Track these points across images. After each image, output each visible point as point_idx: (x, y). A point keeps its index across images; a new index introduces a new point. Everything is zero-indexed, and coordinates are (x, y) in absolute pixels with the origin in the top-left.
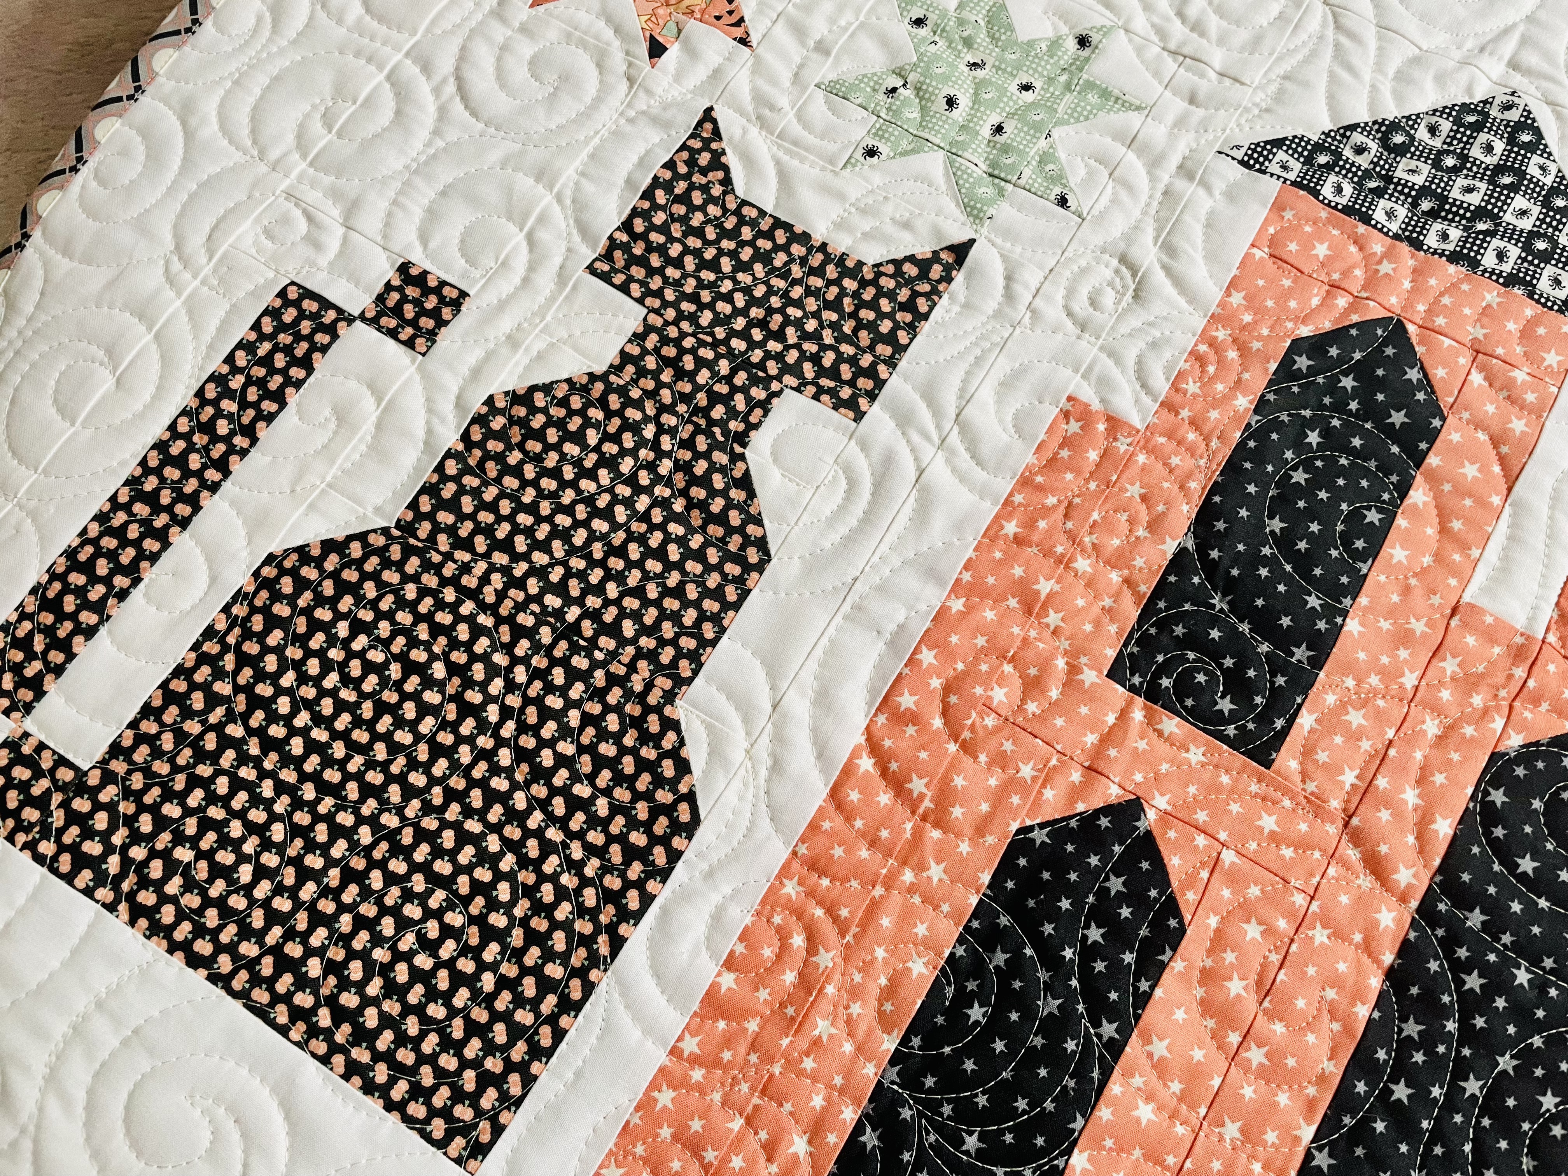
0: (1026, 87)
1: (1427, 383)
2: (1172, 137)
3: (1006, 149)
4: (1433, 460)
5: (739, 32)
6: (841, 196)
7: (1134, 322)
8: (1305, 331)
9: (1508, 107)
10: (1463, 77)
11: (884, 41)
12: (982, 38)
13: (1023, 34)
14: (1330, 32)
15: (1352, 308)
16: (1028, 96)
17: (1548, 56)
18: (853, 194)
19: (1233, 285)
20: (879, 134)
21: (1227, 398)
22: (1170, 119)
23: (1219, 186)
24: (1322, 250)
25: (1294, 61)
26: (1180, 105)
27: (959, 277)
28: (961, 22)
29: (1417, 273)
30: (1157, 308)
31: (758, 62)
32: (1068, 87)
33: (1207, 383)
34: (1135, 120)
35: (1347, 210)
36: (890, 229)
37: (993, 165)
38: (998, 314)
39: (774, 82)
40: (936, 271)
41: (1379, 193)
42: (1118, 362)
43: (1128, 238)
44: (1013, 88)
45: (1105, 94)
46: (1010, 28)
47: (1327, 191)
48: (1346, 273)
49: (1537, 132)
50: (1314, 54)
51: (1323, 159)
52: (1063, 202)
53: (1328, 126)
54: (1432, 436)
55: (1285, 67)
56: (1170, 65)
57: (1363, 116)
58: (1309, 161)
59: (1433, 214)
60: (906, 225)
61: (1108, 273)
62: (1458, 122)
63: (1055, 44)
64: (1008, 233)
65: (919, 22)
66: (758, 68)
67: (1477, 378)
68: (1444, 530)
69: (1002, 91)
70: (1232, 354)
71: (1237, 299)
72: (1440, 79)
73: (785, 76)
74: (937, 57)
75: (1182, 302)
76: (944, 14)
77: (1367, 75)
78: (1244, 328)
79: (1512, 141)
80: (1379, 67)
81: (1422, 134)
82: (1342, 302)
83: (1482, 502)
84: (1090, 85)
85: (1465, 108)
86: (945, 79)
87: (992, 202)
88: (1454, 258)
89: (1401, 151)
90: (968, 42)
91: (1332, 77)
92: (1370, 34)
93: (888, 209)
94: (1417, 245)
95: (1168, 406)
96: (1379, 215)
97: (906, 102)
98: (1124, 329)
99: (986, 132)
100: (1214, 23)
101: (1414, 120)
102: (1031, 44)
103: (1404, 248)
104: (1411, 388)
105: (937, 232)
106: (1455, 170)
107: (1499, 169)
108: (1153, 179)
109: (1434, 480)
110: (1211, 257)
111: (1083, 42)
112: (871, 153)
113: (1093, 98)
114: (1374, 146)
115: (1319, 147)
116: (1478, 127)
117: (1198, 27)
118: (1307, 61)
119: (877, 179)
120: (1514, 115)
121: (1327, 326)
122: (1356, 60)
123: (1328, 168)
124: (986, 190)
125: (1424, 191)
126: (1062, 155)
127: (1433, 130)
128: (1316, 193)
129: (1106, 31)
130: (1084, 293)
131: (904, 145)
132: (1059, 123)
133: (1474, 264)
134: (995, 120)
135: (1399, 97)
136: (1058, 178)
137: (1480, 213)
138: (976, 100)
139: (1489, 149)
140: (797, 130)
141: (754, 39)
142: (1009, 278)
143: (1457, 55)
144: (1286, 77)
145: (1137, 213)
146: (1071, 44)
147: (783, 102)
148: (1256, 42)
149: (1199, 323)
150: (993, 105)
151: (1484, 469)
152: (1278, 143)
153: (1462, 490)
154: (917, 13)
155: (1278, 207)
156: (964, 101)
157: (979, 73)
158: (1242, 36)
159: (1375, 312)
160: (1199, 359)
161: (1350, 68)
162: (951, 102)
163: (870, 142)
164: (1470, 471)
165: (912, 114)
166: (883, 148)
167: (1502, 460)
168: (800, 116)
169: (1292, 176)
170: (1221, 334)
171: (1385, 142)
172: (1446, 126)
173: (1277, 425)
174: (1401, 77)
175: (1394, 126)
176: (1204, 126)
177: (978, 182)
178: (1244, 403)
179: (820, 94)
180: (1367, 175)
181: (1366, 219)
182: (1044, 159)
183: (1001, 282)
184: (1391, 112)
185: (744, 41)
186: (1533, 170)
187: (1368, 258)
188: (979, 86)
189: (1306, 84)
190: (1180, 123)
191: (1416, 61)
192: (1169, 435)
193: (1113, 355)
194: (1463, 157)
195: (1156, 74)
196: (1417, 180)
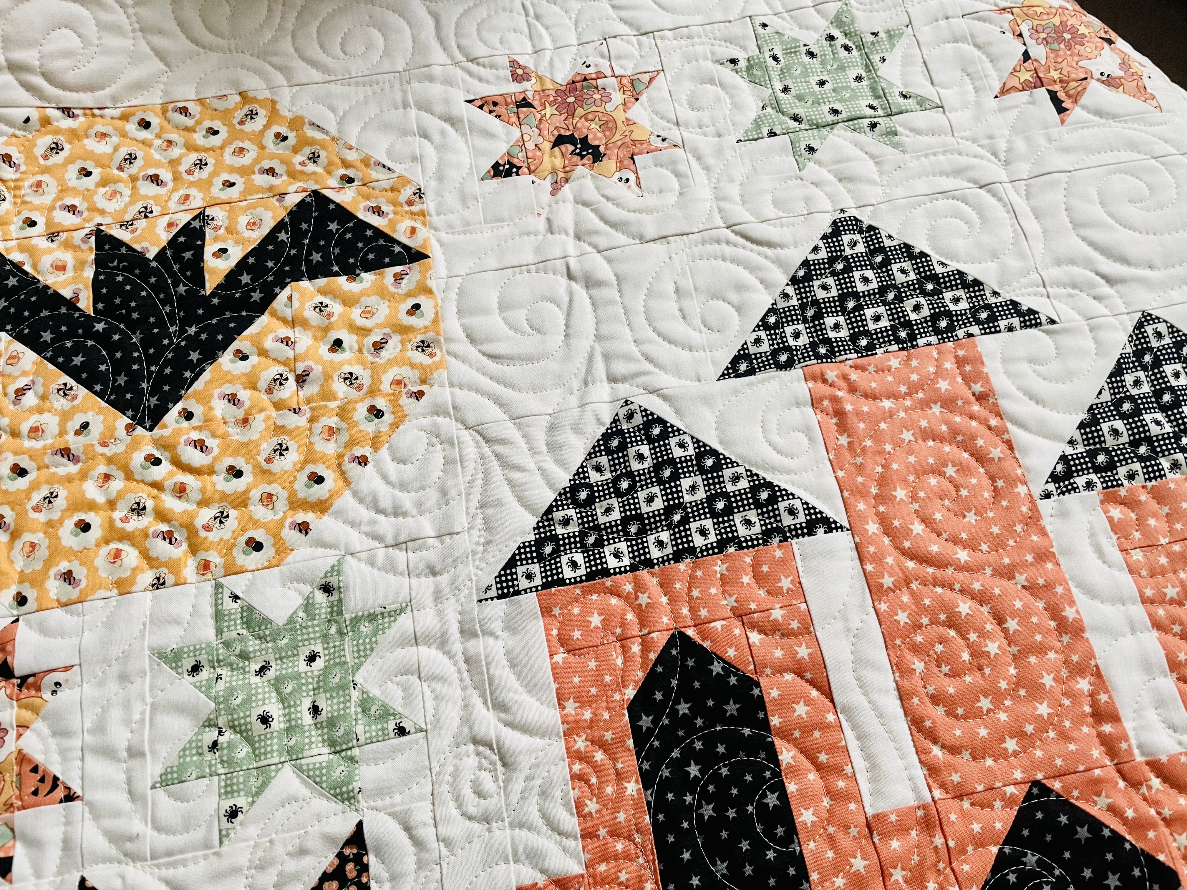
0: (312, 658)
1: (729, 668)
2: (440, 613)
3: (332, 723)
4: (775, 721)
5: (60, 793)
6: (236, 871)
7: (517, 786)
8: (630, 693)
9: (630, 416)
10: (589, 417)
11: (180, 709)
12: (252, 644)
13: (279, 618)
14: (486, 450)
15: (646, 647)
16: (319, 664)
17: (628, 358)
18: (243, 860)
19: (561, 699)
20: (229, 790)
22: (428, 600)
23: (497, 626)
24: (596, 620)
25: (477, 490)
26: (428, 582)
27: (371, 859)
28: (227, 644)
29: (665, 585)
30: (525, 763)
31: (92, 808)
32: (341, 633)
33: (597, 793)
34: (405, 622)
35: (590, 576)
36: (292, 865)
37: (332, 743)
38: (421, 865)
39: (117, 814)
40: (351, 869)
41: (599, 543)
42: (530, 828)
43: (467, 720)
44: (303, 666)
45: (371, 617)
46: (267, 621)
47: (568, 573)
48: (623, 624)
49: (661, 421)
50: (486, 473)
51: (548, 549)
52: (401, 731)
53: (533, 521)
54: (760, 703)
55: (476, 497)
56: (399, 555)
57: (548, 497)
58: (541, 558)
59: (642, 532)
60: (302, 852)
61: (472, 761)
62: (609, 452)
63: (308, 606)
64: (381, 792)
65: (196, 669)
66: (96, 813)
67: (755, 637)
68: (819, 767)
69: (296, 676)
70: (599, 756)
71: (571, 706)
72: (577, 429)
73: (122, 800)
74: (229, 691)
75: (537, 742)
76: (209, 649)
77: (529, 462)
78: (592, 724)
79: (650, 440)
80: (534, 451)
81: (594, 477)
82: (636, 648)
83: (825, 727)
84: (356, 621)
85: (606, 437)
86: (247, 704)
87: (352, 775)
88: (678, 557)
89: (590, 501)
90: (244, 656)
91: (510, 482)
92: (510, 431)
93: (279, 850)
94: (649, 564)
95: (587, 835)
96: (612, 563)
97: (231, 746)
98: (514, 798)
99: (307, 718)
100: (406, 500)
101: (581, 472)
102: (291, 620)
103: (644, 574)
104: (722, 679)
105: (329, 839)
106: (632, 488)
107: (658, 468)
108: (451, 656)
109: (785, 734)
110: (531, 688)
111: (327, 589)
112: (233, 814)
113: (365, 628)
114: (571, 512)
115: (539, 543)
116: (623, 447)
117: (397, 512)
118: (486, 483)
119: (253, 831)
120: (638, 420)
121: (640, 675)
122: (516, 460)
123: (556, 552)
124: (341, 770)
125: (625, 521)
126: (375, 692)
127: (598, 469)
128: (561, 582)
129: (336, 569)
130: (467, 792)
131: (254, 783)
132: (356, 668)
133: (692, 551)
134: (307, 703)
135: (562, 463)
136: (386, 713)
137: (669, 511)
138: (283, 700)
139: (641, 457)
140: (164, 841)
141: (76, 788)
142: (407, 829)
143: (574, 401)
144: (482, 507)
145: (459, 693)
146: (320, 597)
147: (137, 826)
148: (444, 492)
149: (559, 747)
150: (298, 694)
151: (808, 702)
152: (511, 563)
153: (807, 729)
154: (188, 663)
155: (546, 611)
156: (275, 709)
157: (271, 674)
158: (432, 495)
159: (660, 639)
160: (579, 778)
161: (516, 468)
162: (265, 720)
163: (227, 804)
164: (801, 710)
165: (244, 750)
166: (241, 801)
167: (812, 683)
168: (158, 828)
169: (538, 581)
170: (581, 744)
171: (577, 504)
172: (604, 460)
173: (665, 786)
174: (553, 447)
175: (574, 488)
176: (455, 588)
177: (331, 768)
178: (633, 787)
179: (161, 794)
180: (583, 535)
181: (606, 573)
182: (365, 705)
183: (403, 836)
184: (564, 479)
185: (70, 797)
186: (678, 453)
187: (626, 598)
188: (277, 685)
189: (499, 503)
190: (438, 597)
191: (552, 428)
192: (605, 858)
193: (522, 825)
194: (630, 475)
195: (395, 572)
196: (616, 515)
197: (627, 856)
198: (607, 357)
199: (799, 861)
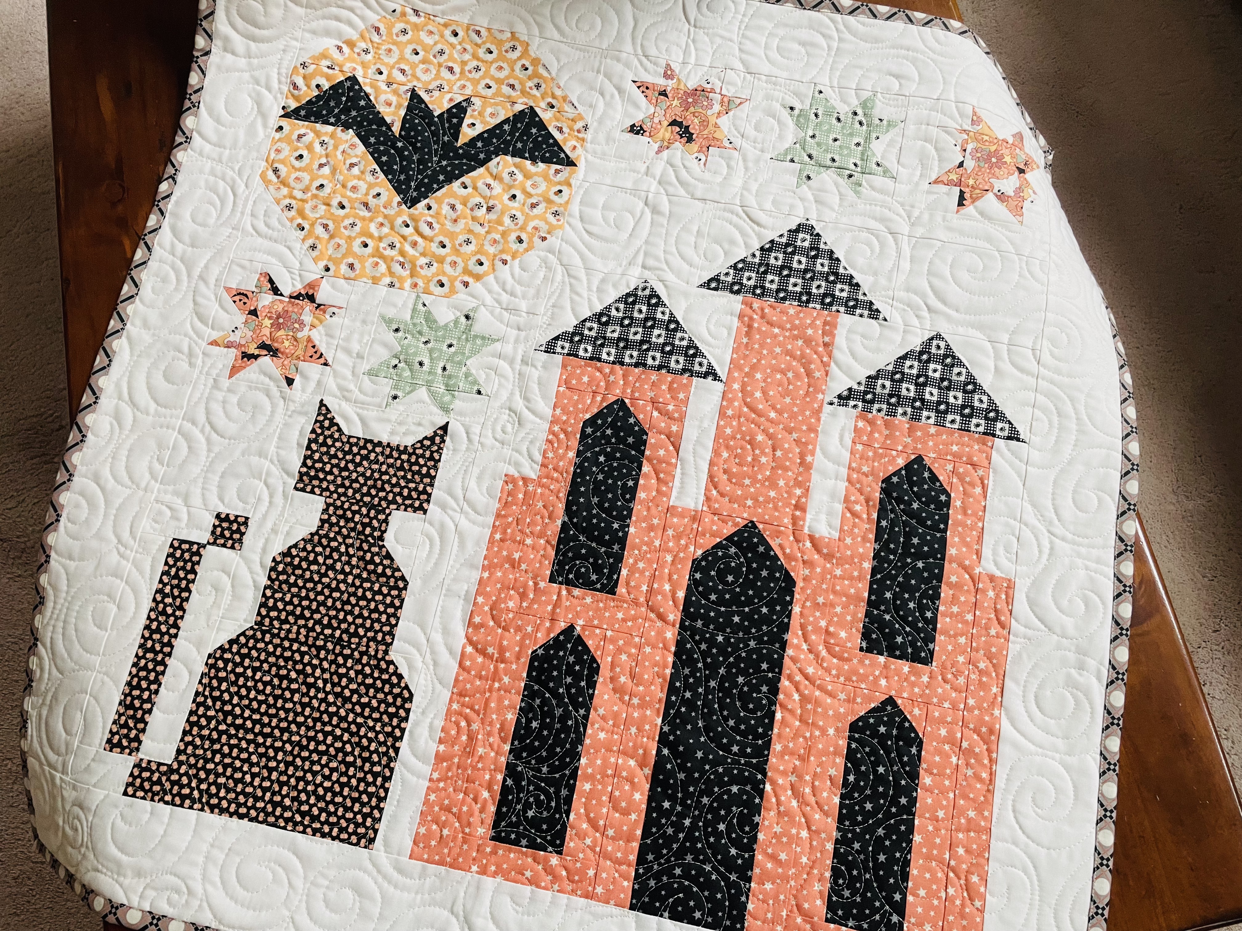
0: (450, 346)
1: (637, 423)
2: (515, 349)
3: (450, 377)
4: (647, 452)
5: (322, 360)
6: (388, 420)
7: (522, 434)
8: (588, 416)
9: (644, 289)
10: (624, 282)
11: (385, 342)
12: (425, 329)
13: (442, 323)
14: (566, 279)
15: (603, 399)
16: (452, 349)
17: (657, 258)
18: (394, 418)
19: (555, 407)
20: (396, 387)
21: (565, 454)
22: (512, 340)
23: (539, 365)
24: (585, 379)
25: (555, 297)
26: (515, 332)
27: (447, 439)
28: (414, 325)
29: (625, 376)
30: (528, 426)
31: (335, 372)
32: (467, 340)
33: (555, 451)
34: (498, 345)
35: (591, 359)
36: (413, 428)
37: (447, 385)
38: (468, 449)
39: (345, 378)
40: (437, 440)
41: (602, 345)
42: (520, 453)
43: (510, 399)
44: (445, 347)
45: (483, 338)
46: (435, 321)
47: (581, 353)
48: (598, 386)
49: (658, 297)
50: (562, 291)
51: (577, 339)
52: (479, 392)
53: (575, 322)
54: (644, 442)
55: (552, 301)
56: (506, 314)
57: (588, 314)
58: (572, 341)
59: (625, 348)
60: (420, 424)
61: (506, 417)
62: (626, 303)
63: (456, 322)
64: (461, 414)
65: (397, 330)
66: (336, 375)
67: (655, 414)
69: (441, 351)
70: (562, 436)
71: (558, 411)
72: (615, 286)
73: (349, 374)
74: (409, 346)
75: (538, 420)
76: (406, 323)
77: (585, 294)
78: (564, 422)
79: (649, 305)
80: (589, 289)
81: (614, 313)
82: (599, 399)
83: (669, 462)
84: (476, 336)
85: (628, 295)
86: (415, 354)
87: (451, 402)
88: (637, 365)
89: (607, 324)
90: (420, 333)
91: (572, 301)
92: (582, 275)
93: (410, 419)
94: (622, 363)
95: (544, 465)
96: (604, 356)
97: (403, 369)
98: (518, 439)
99: (440, 371)
100: (519, 289)
101: (608, 308)
102: (446, 325)
103: (617, 367)
104: (632, 426)
105: (432, 424)
106: (630, 325)
107: (646, 319)
108: (513, 369)
109: (650, 459)
110: (544, 397)
111: (467, 317)
112: (395, 397)
113: (479, 342)
114: (595, 326)
115: (574, 334)
116: (634, 303)
117: (512, 294)
118: (560, 295)
119: (401, 408)
120: (647, 292)
121: (596, 411)
122: (579, 290)
123: (580, 341)
124: (447, 398)
125: (619, 339)
126: (473, 371)
127: (617, 309)
128: (577, 356)
129: (475, 310)
130: (499, 429)
131: (408, 389)
132: (468, 358)
133: (645, 365)
134: (441, 365)
135: (601, 300)
136: (475, 382)
137: (642, 342)
138: (431, 359)
139: (640, 311)
140: (361, 397)
141: (330, 362)
142: (467, 433)
143: (619, 270)
144: (554, 306)
145: (510, 387)
146: (463, 319)
147: (352, 386)
148: (538, 292)
149: (547, 426)
150: (439, 358)
151: (667, 449)
152: (557, 338)
153: (660, 460)
154: (394, 326)
155: (564, 366)
156: (426, 361)
157: (429, 345)
158: (532, 291)
159: (612, 399)
160: (549, 441)
161: (578, 294)
162: (421, 364)
163: (393, 393)
164: (662, 452)
165: (407, 373)
166: (400, 394)
167: (672, 442)
168: (361, 391)
169: (566, 351)
170: (556, 428)
171: (599, 322)
172: (622, 306)
173: (586, 459)
174: (600, 290)
175: (601, 314)
176: (526, 340)
177: (443, 395)
178: (572, 455)
179: (366, 378)
180: (596, 338)
181: (599, 360)
182: (467, 375)
183: (464, 435)
184: (598, 308)
185: (326, 364)
186: (659, 316)
187: (605, 375)
188: (431, 351)
189: (562, 308)
190: (517, 341)
191: (603, 281)
192: (547, 477)
193: (517, 451)
194: (631, 318)
195: (502, 322)
196: (616, 335)
197: (557, 481)
198: (646, 254)
199: (630, 511)
